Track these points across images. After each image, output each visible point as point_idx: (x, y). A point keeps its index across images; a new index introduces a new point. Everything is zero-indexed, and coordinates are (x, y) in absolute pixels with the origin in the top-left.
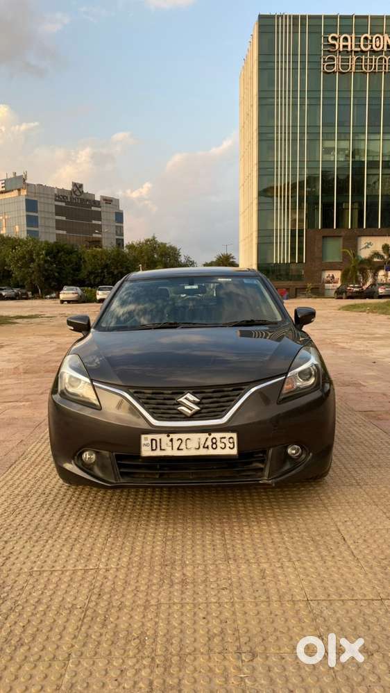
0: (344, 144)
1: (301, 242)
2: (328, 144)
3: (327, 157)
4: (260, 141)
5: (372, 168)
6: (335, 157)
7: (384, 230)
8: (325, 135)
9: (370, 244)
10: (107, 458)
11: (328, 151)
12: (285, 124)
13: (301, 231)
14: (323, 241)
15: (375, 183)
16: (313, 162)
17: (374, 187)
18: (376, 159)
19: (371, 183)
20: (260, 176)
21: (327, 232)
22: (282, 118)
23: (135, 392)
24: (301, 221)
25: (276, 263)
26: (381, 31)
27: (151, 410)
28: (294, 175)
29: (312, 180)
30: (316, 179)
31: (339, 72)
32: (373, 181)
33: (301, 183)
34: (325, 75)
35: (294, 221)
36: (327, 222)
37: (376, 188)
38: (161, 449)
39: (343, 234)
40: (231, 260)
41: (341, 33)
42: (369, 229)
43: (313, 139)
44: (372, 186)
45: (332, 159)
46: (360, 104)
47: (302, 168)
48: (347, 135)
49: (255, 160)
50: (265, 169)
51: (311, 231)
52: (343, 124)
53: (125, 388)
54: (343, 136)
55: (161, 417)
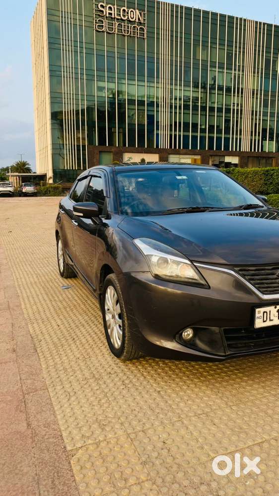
0: (112, 86)
1: (84, 155)
2: (101, 84)
3: (101, 94)
4: (51, 76)
5: (131, 104)
6: (105, 94)
7: (140, 148)
8: (98, 77)
9: (131, 158)
10: (216, 333)
11: (101, 89)
12: (69, 65)
13: (84, 146)
14: (100, 154)
15: (133, 115)
16: (90, 96)
17: (133, 118)
18: (133, 98)
19: (130, 115)
20: (52, 103)
21: (102, 148)
22: (67, 61)
23: (240, 270)
24: (84, 139)
25: (67, 169)
26: (134, 7)
27: (257, 286)
28: (77, 105)
29: (90, 109)
30: (93, 109)
31: (107, 33)
32: (132, 113)
33: (83, 111)
34: (97, 32)
35: (78, 139)
36: (102, 141)
37: (134, 119)
38: (270, 320)
39: (113, 150)
40: (27, 166)
41: (107, 3)
42: (130, 148)
43: (90, 80)
44: (131, 117)
45: (104, 96)
46: (121, 58)
47: (83, 100)
48: (114, 79)
49: (47, 90)
50: (55, 97)
51: (91, 146)
52: (112, 70)
53: (230, 267)
54: (111, 79)
55: (266, 291)
